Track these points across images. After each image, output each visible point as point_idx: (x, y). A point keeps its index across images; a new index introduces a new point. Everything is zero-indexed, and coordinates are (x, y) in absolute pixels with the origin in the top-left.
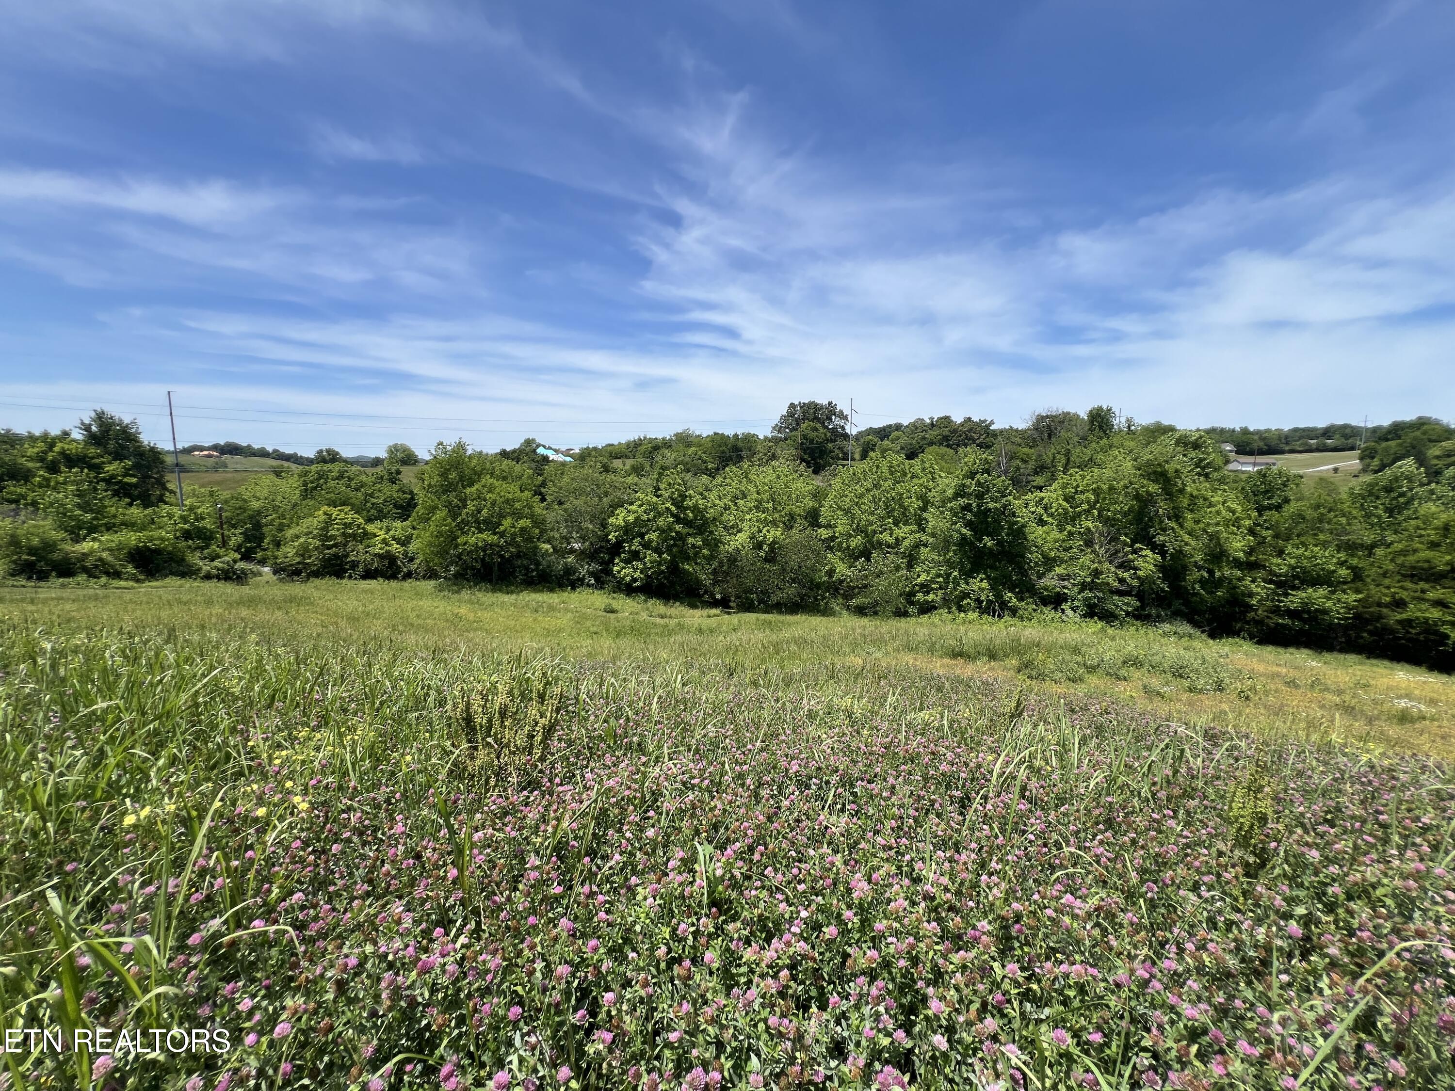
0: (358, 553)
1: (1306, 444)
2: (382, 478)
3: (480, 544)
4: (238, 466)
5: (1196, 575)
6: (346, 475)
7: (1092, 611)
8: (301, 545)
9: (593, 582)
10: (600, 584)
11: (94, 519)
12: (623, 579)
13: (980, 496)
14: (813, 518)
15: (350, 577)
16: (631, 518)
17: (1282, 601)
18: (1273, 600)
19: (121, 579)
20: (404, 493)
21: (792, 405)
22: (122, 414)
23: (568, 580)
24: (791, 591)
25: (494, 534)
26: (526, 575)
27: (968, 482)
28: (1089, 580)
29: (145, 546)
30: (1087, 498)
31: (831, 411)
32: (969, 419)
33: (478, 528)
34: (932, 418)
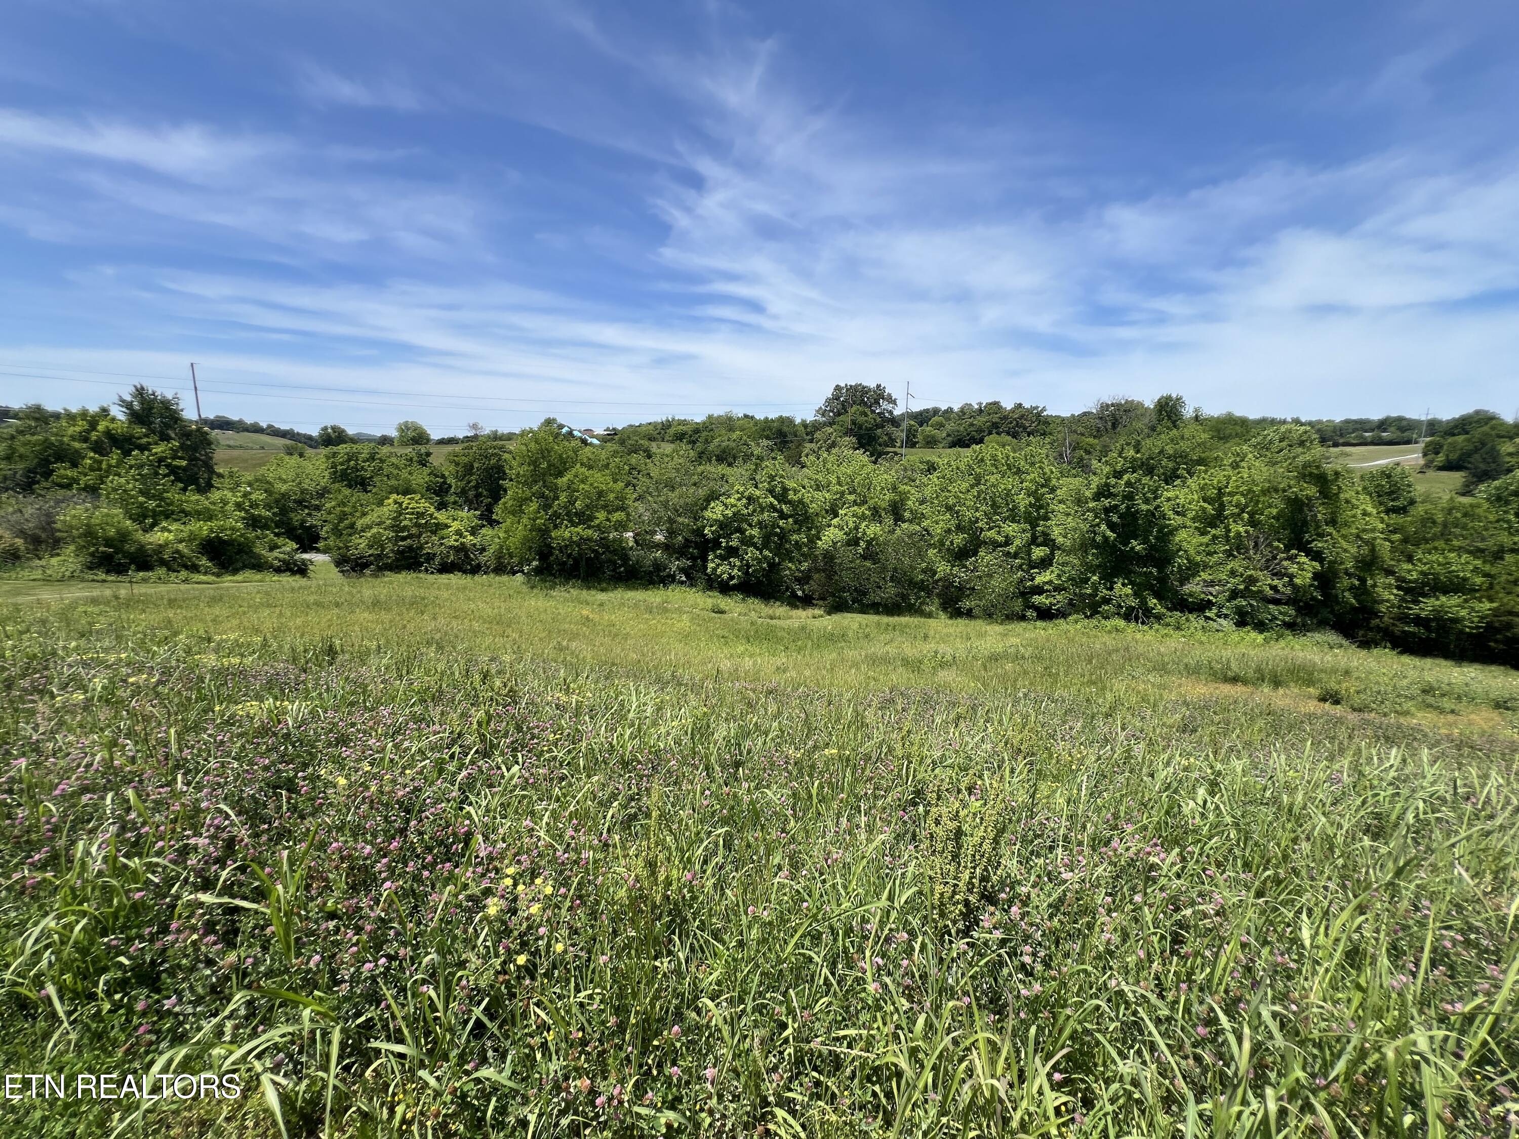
0: (431, 545)
1: (1362, 437)
2: (411, 459)
3: (575, 539)
4: (231, 443)
5: (1346, 582)
6: (378, 456)
7: (1243, 620)
8: (374, 536)
9: (684, 579)
10: (691, 581)
11: (157, 506)
12: (720, 576)
13: (1130, 497)
14: (896, 511)
15: (427, 570)
16: (729, 513)
17: (1410, 609)
18: (1399, 608)
19: (199, 572)
20: (437, 476)
21: (838, 388)
22: (162, 389)
23: (658, 576)
24: (890, 591)
25: (589, 527)
26: (614, 570)
27: (1113, 481)
28: (1242, 587)
29: (217, 537)
30: (1238, 500)
31: (879, 394)
32: (1020, 405)
33: (571, 521)
34: (980, 404)
